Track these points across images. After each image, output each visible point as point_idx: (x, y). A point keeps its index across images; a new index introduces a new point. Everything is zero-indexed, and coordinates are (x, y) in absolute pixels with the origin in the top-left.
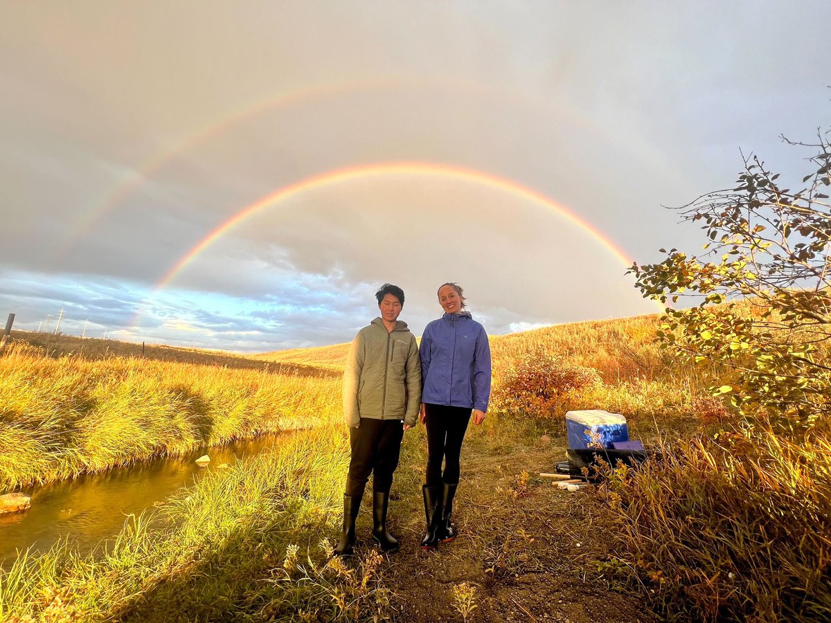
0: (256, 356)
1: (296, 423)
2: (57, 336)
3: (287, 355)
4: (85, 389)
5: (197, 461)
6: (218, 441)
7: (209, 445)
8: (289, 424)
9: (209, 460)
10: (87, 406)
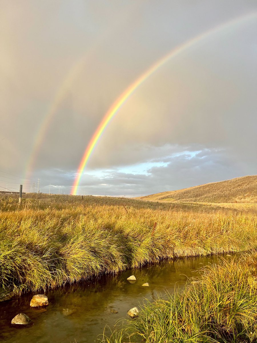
0: (142, 198)
1: (186, 251)
2: (40, 195)
3: (162, 196)
4: (60, 228)
5: (128, 279)
6: (137, 264)
7: (132, 267)
8: (181, 253)
9: (135, 279)
10: (64, 239)
